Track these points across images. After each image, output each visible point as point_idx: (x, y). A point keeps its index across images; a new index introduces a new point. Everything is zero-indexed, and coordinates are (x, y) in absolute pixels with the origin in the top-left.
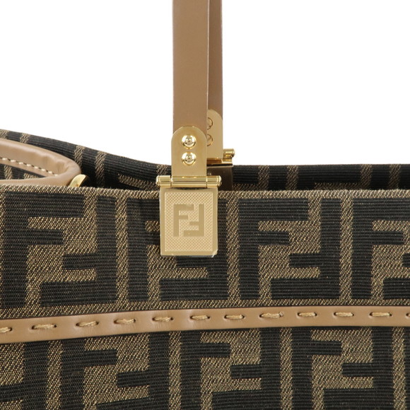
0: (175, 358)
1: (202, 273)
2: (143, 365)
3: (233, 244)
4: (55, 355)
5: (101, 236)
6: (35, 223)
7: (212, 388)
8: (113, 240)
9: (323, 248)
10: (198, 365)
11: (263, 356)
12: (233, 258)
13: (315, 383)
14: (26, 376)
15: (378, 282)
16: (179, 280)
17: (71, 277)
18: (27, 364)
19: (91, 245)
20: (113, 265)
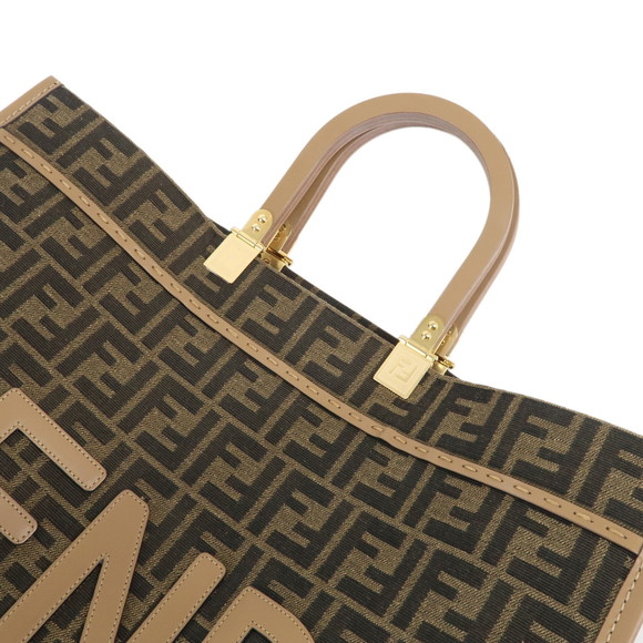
0: (165, 312)
1: (216, 288)
2: (146, 300)
3: (244, 286)
4: (114, 253)
5: (183, 228)
6: (160, 193)
7: (169, 344)
8: (187, 235)
9: (290, 321)
10: (172, 327)
11: (210, 351)
12: (238, 293)
13: (225, 387)
14: (94, 248)
15: (305, 360)
16: (201, 282)
17: (153, 230)
18: (99, 245)
19: (175, 226)
20: (176, 245)
